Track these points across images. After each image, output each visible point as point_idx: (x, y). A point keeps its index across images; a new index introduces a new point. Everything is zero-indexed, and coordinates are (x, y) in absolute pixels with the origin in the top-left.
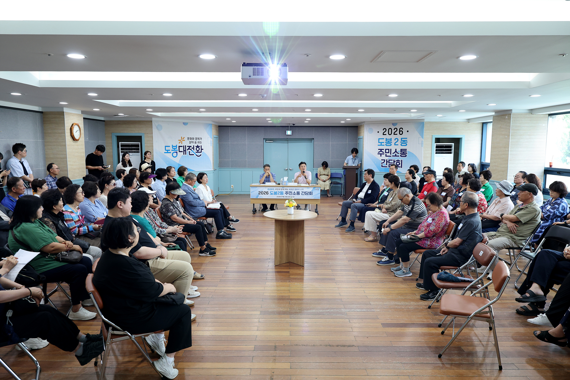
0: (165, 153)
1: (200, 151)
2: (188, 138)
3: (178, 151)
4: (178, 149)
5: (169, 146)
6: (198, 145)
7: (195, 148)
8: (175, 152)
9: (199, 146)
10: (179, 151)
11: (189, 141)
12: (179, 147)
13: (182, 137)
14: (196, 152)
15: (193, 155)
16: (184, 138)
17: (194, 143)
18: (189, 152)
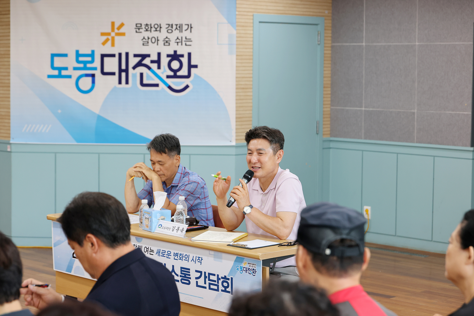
0: (50, 76)
1: (184, 72)
2: (138, 27)
3: (98, 73)
4: (97, 63)
5: (65, 55)
6: (175, 52)
7: (165, 61)
8: (87, 75)
9: (182, 56)
10: (103, 73)
11: (141, 36)
12: (103, 56)
13: (113, 24)
14: (168, 77)
15: (157, 85)
16: (122, 25)
17: (161, 42)
18: (142, 75)
